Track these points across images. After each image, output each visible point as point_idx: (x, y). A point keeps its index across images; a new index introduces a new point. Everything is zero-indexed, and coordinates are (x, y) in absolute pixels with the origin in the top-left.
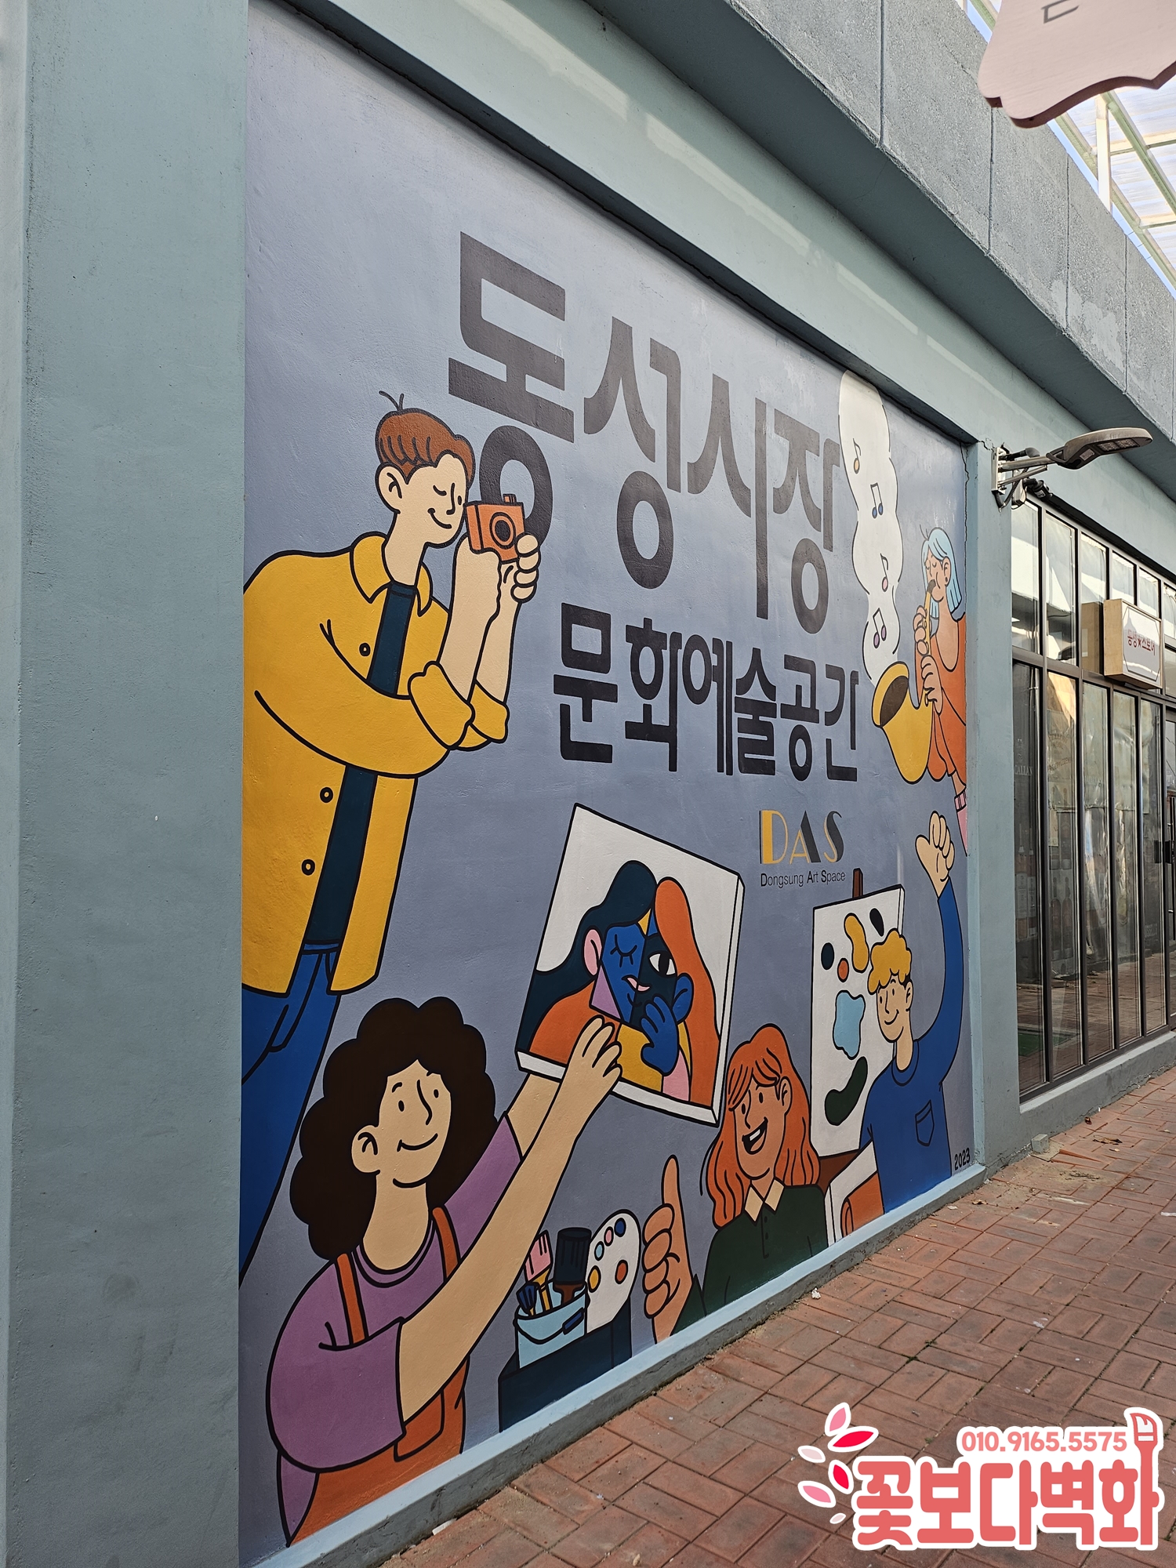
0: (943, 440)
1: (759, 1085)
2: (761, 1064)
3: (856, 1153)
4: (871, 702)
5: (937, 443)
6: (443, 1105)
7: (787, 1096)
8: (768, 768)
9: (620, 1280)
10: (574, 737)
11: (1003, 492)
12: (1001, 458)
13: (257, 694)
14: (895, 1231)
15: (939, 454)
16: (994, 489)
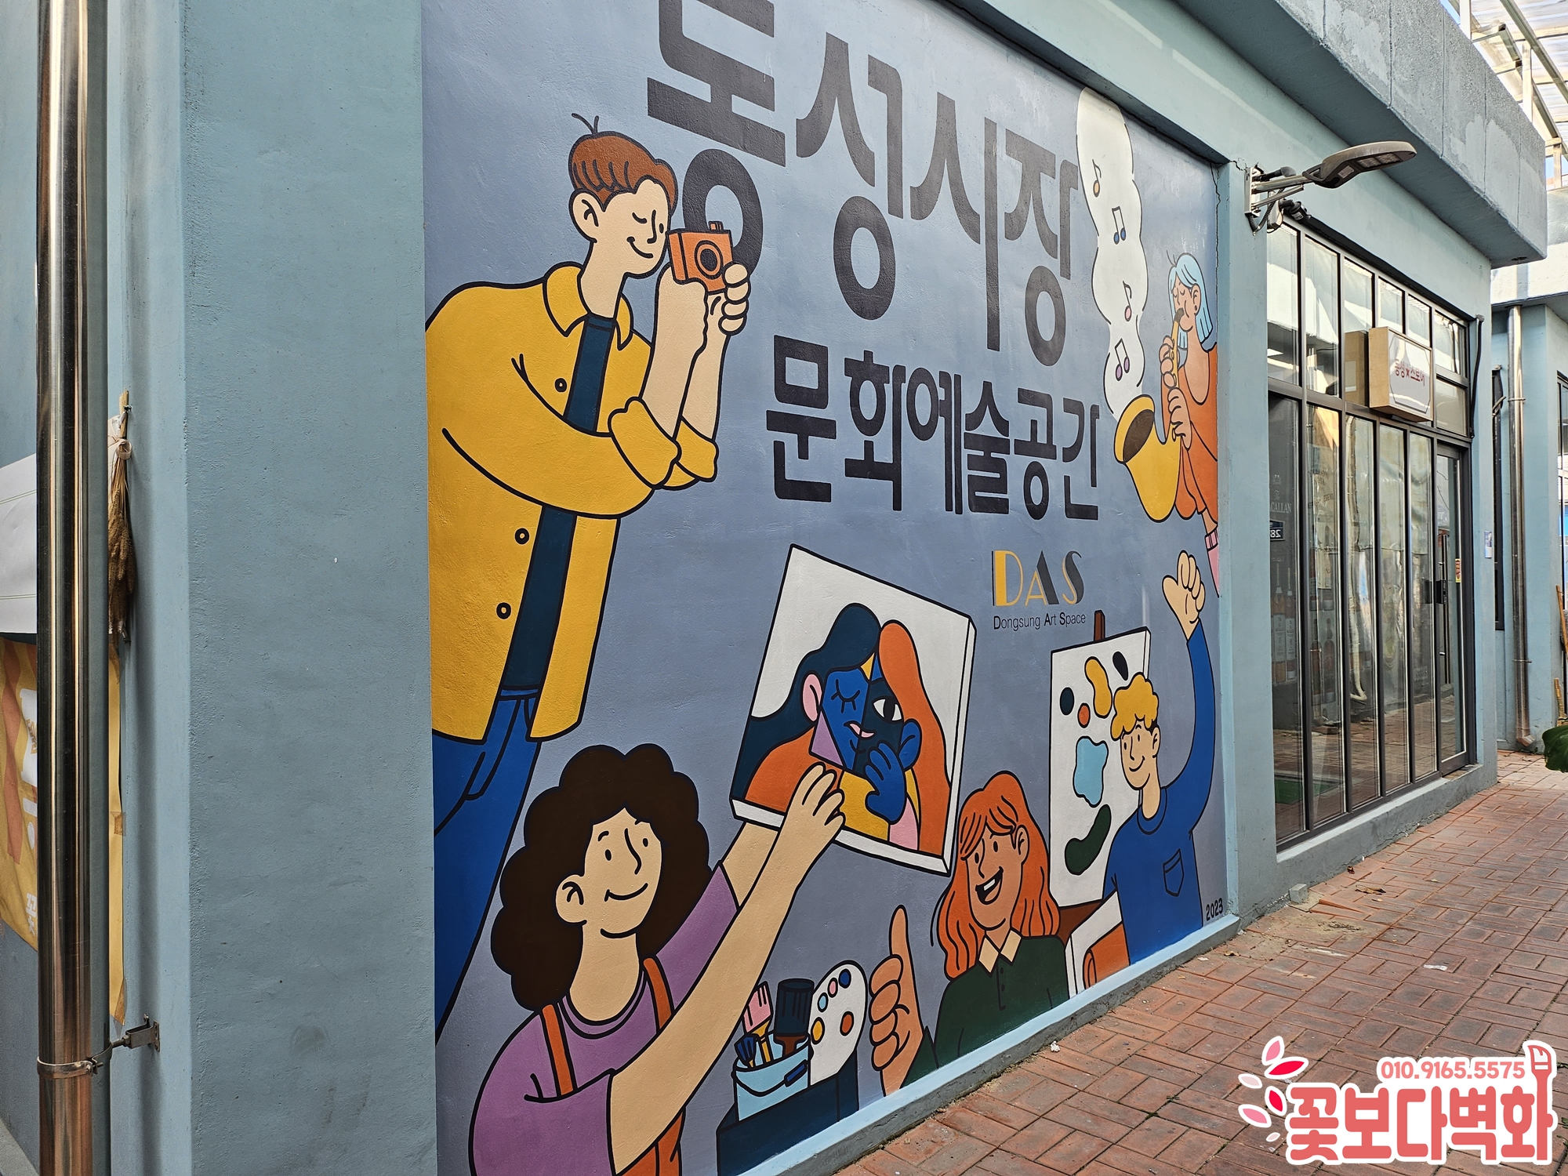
0: (1192, 161)
1: (994, 833)
2: (996, 813)
3: (1099, 904)
4: (1112, 436)
5: (1185, 164)
6: (653, 855)
7: (1024, 845)
8: (1002, 507)
9: (845, 1031)
10: (789, 475)
11: (1257, 214)
12: (1255, 179)
13: (445, 432)
14: (1141, 983)
15: (1189, 176)
16: (1247, 212)
